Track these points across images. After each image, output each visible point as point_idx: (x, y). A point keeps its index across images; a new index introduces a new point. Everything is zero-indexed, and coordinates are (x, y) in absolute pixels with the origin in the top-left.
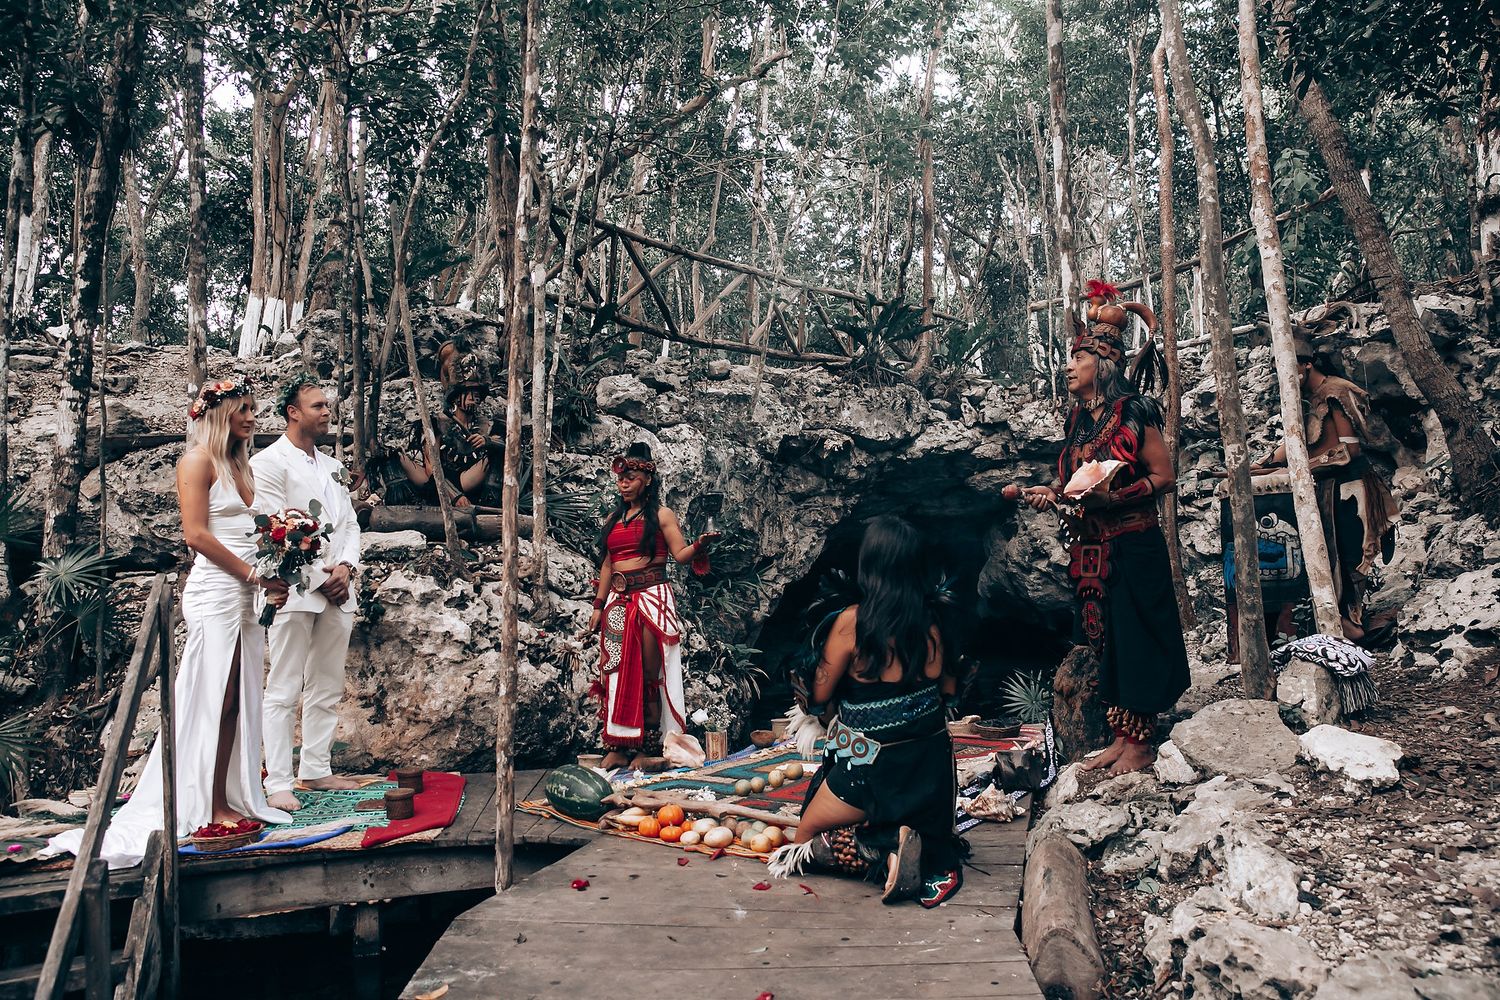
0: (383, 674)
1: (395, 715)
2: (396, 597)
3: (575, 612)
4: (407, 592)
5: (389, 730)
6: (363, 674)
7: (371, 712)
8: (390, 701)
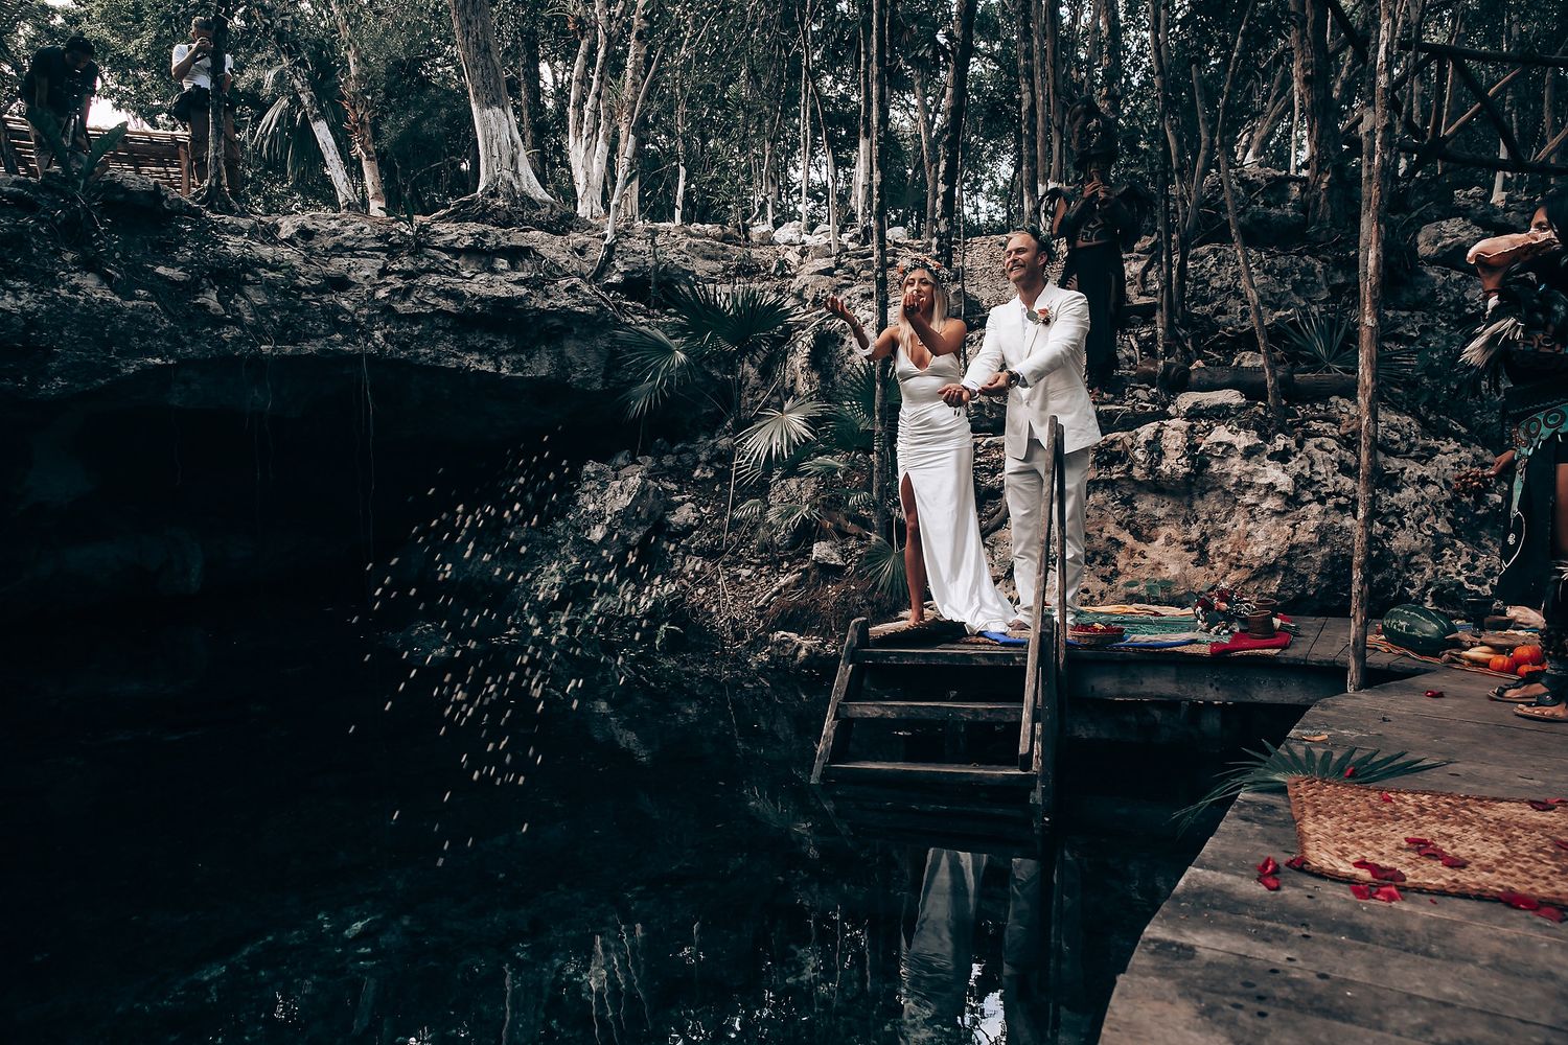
0: (1206, 522)
1: (1217, 559)
2: (1220, 450)
3: (1403, 470)
4: (1230, 446)
5: (1212, 573)
6: (1186, 522)
7: (1194, 555)
8: (1213, 546)
